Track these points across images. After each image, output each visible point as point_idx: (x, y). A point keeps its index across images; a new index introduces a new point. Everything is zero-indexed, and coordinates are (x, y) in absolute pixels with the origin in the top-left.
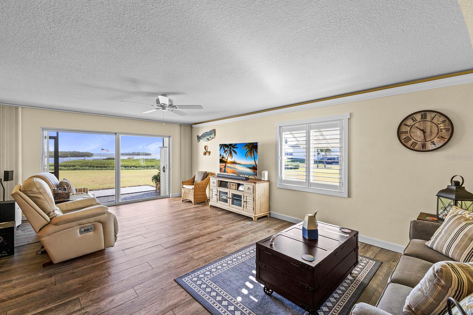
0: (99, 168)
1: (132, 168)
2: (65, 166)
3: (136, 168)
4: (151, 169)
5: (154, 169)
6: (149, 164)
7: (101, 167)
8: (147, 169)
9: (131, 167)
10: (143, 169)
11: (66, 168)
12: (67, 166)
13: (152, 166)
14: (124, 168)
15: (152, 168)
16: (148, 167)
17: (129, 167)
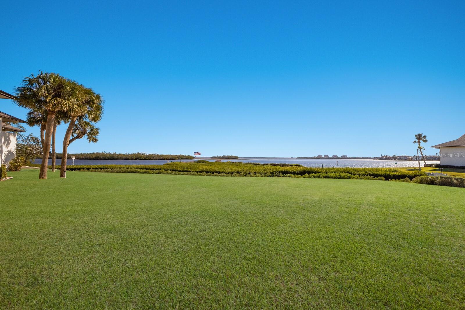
0: (181, 173)
1: (215, 173)
2: (152, 169)
3: (219, 175)
4: (236, 176)
5: (240, 176)
6: (235, 169)
7: (183, 171)
8: (231, 176)
9: (213, 173)
10: (227, 176)
11: (153, 171)
12: (154, 170)
13: (238, 172)
14: (206, 173)
15: (238, 175)
16: (232, 173)
17: (210, 173)
